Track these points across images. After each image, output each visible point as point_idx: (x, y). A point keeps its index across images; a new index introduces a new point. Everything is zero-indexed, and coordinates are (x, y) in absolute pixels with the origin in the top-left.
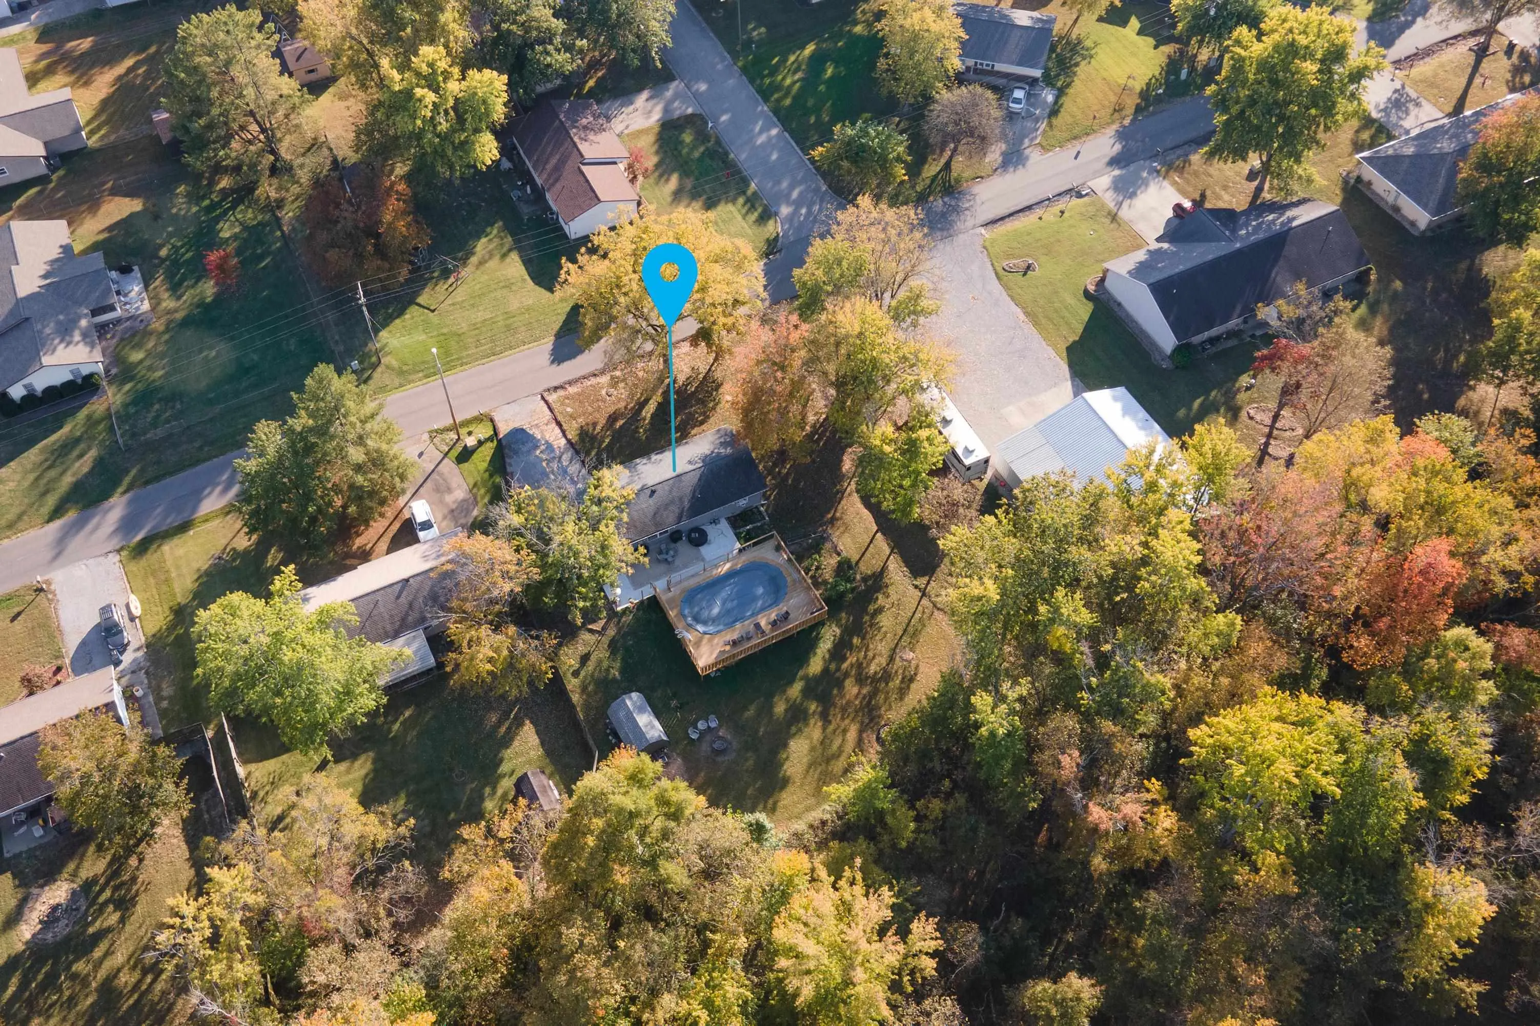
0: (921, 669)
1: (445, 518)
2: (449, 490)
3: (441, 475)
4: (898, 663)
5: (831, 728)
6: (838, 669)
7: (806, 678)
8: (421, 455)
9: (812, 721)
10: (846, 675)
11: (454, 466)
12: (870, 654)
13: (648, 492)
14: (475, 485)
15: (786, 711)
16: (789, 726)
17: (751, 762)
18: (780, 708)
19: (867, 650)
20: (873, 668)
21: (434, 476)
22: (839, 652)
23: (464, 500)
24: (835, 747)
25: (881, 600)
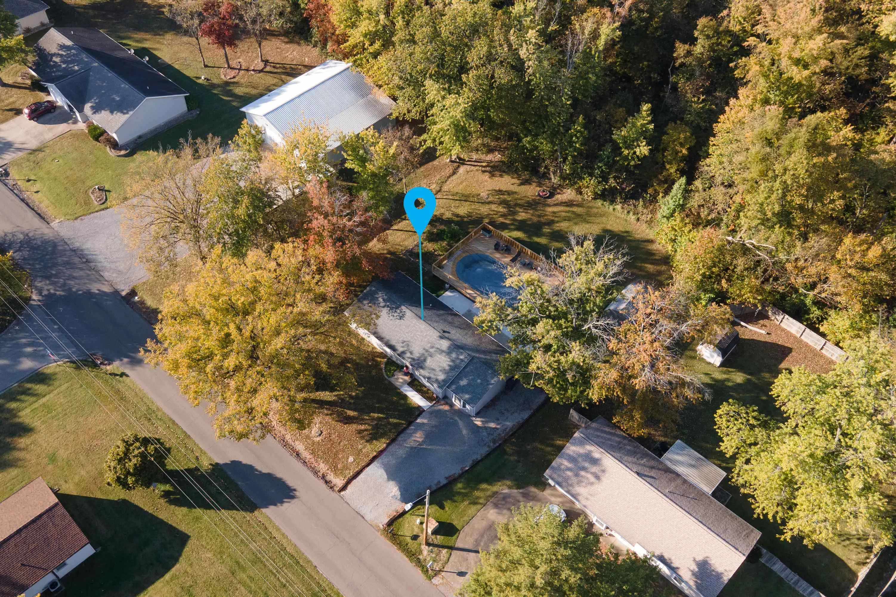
0: (490, 188)
2: (491, 527)
3: (476, 541)
4: (491, 199)
8: (462, 574)
9: (558, 229)
10: (515, 220)
11: (462, 535)
12: (492, 213)
19: (490, 215)
20: (503, 210)
21: (481, 548)
23: (497, 506)
24: (568, 215)
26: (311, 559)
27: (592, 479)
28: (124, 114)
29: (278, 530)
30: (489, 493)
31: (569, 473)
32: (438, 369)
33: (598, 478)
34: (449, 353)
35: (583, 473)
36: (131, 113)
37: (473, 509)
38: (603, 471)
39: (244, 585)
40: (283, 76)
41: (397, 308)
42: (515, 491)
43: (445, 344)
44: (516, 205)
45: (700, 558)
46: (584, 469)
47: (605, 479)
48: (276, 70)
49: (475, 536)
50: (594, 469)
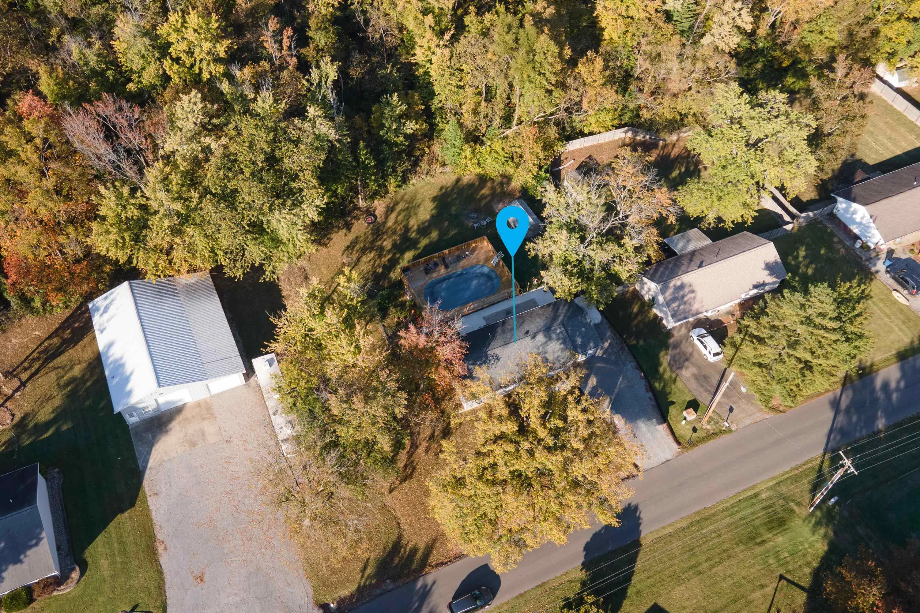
0: (341, 253)
1: (691, 354)
2: (696, 377)
3: (707, 390)
4: (355, 257)
5: (404, 224)
6: (394, 254)
7: (416, 249)
8: (731, 410)
9: (415, 227)
10: (389, 251)
11: (699, 399)
12: (372, 263)
13: (530, 333)
14: (675, 381)
15: (430, 233)
16: (429, 226)
17: (453, 209)
18: (434, 235)
19: (373, 265)
20: (372, 254)
21: (713, 390)
22: (393, 263)
23: (680, 368)
24: (403, 214)
27: (691, 295)
28: (37, 544)
29: (664, 528)
30: (668, 369)
31: (682, 307)
32: (559, 353)
33: (693, 291)
34: (549, 338)
35: (685, 299)
36: (44, 534)
37: (679, 383)
38: (690, 286)
41: (487, 358)
42: (670, 352)
43: (540, 338)
44: (372, 243)
45: (763, 266)
46: (683, 296)
47: (696, 288)
49: (702, 390)
50: (687, 290)
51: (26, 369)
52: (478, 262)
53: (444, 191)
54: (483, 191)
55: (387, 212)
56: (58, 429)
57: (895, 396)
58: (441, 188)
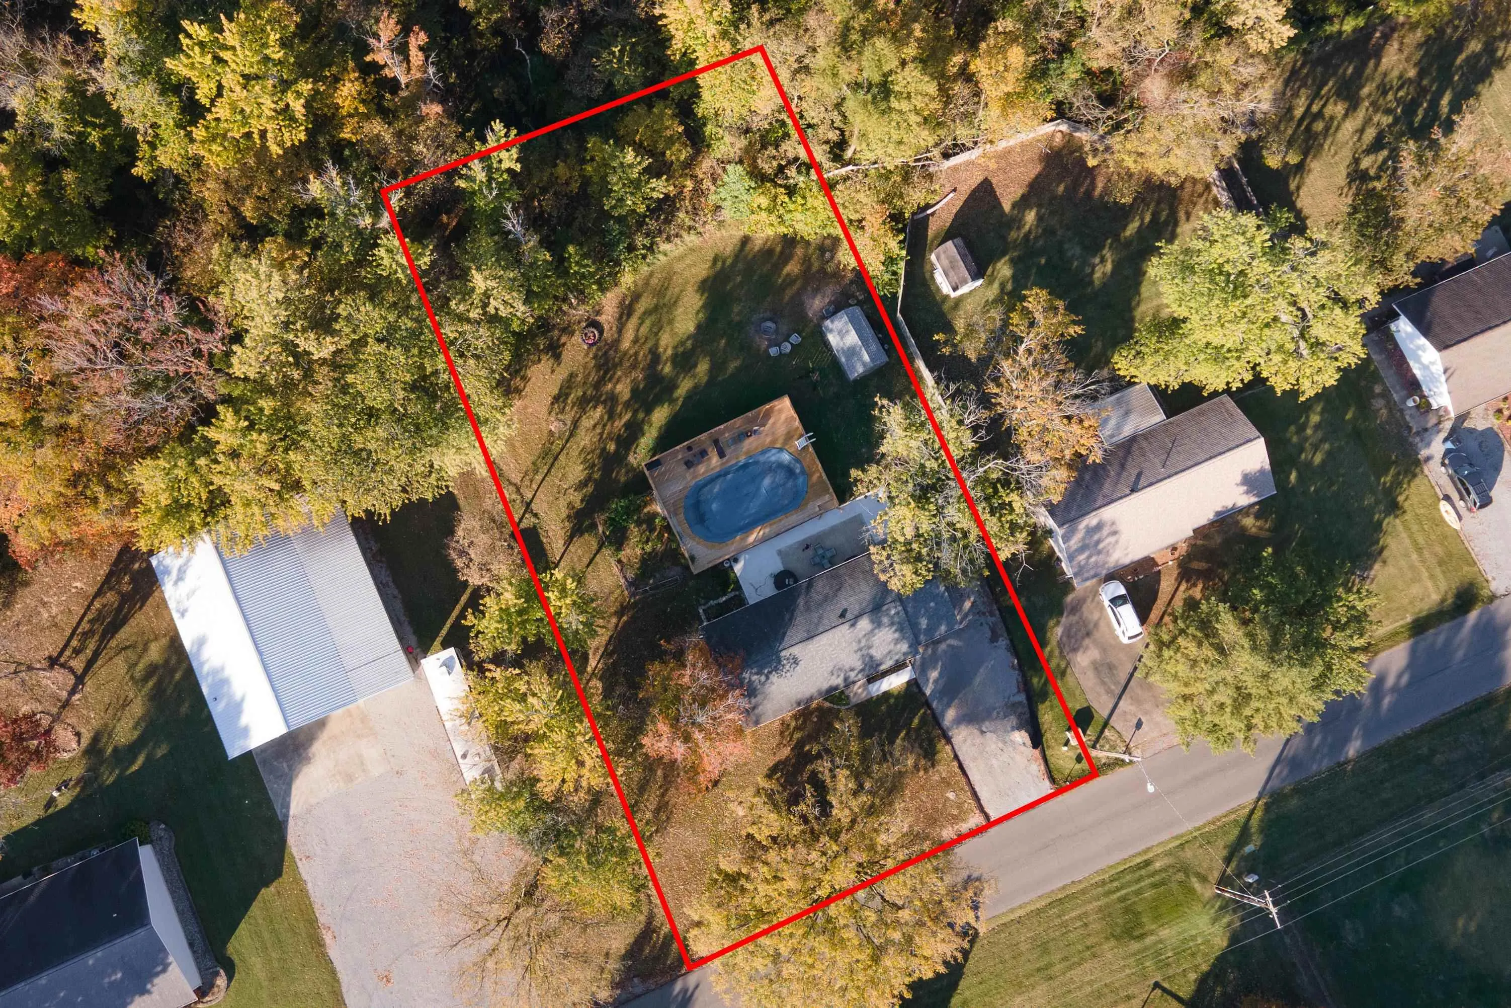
0: (545, 410)
1: (1096, 625)
2: (1096, 667)
3: (1109, 692)
4: (568, 418)
5: (649, 344)
6: (635, 412)
7: (672, 401)
8: (1139, 725)
9: (670, 352)
10: (627, 405)
11: (1095, 705)
12: (598, 431)
13: (849, 616)
14: (1063, 673)
15: (695, 366)
16: (694, 348)
17: (736, 309)
18: (703, 367)
19: (601, 434)
20: (600, 410)
21: (1118, 691)
22: (634, 431)
23: (1075, 650)
24: (648, 323)
25: (576, 498)
26: (1061, 885)
27: (1111, 539)
28: (164, 970)
29: (1012, 910)
30: (1057, 653)
31: (1093, 559)
32: (892, 647)
33: (1115, 533)
34: (878, 624)
35: (1101, 546)
36: (171, 959)
37: (1069, 678)
38: (1113, 523)
39: (1070, 968)
40: (113, 643)
41: (779, 661)
42: (1063, 620)
43: (864, 624)
44: (597, 386)
45: (1239, 478)
46: (1098, 542)
47: (1121, 526)
48: (89, 652)
49: (1102, 690)
50: (1105, 531)
51: (77, 652)
52: (774, 441)
53: (719, 265)
54: (787, 269)
55: (621, 317)
56: (148, 759)
57: (1387, 701)
58: (715, 260)
